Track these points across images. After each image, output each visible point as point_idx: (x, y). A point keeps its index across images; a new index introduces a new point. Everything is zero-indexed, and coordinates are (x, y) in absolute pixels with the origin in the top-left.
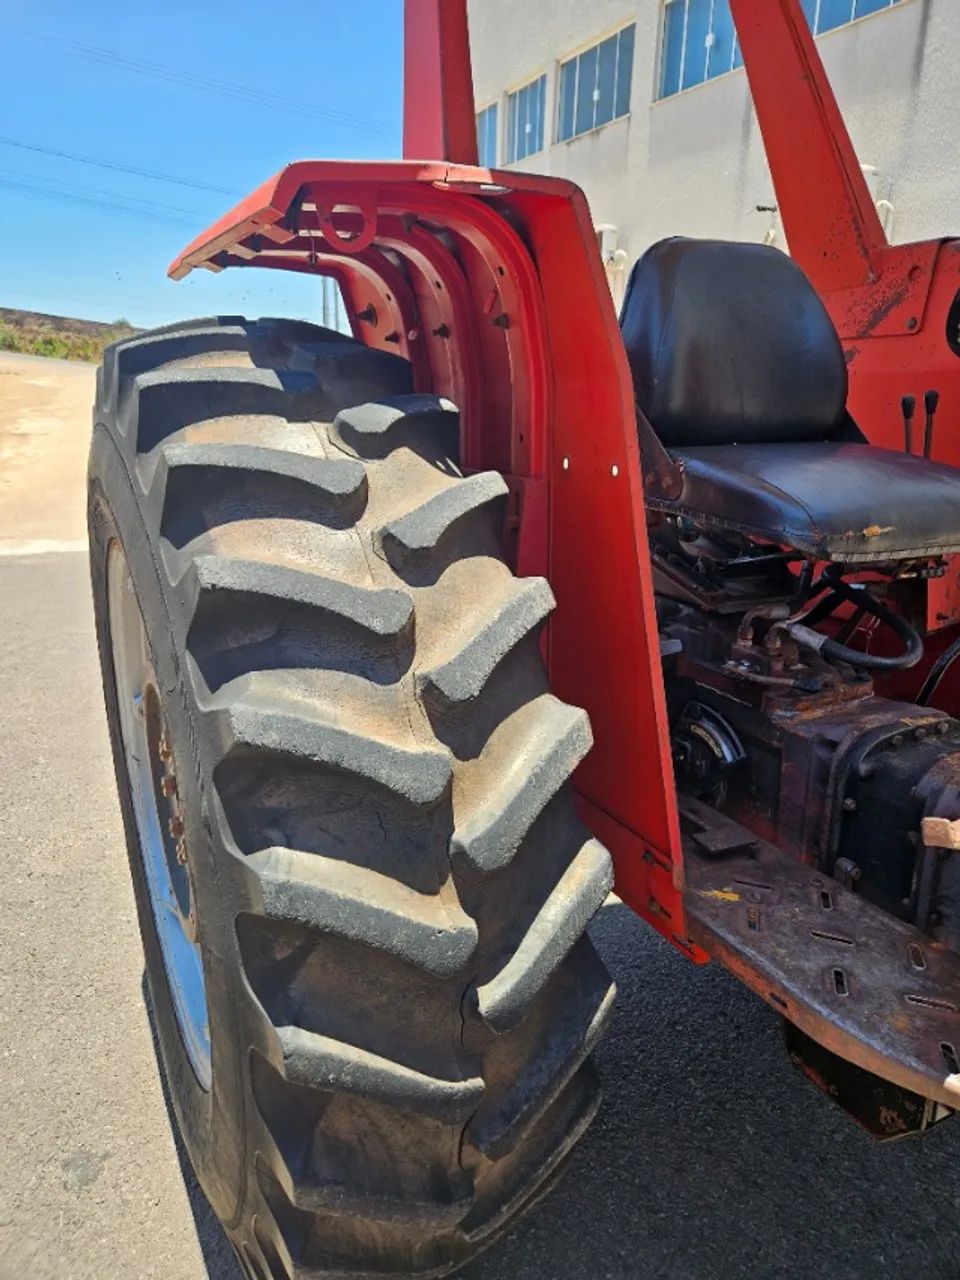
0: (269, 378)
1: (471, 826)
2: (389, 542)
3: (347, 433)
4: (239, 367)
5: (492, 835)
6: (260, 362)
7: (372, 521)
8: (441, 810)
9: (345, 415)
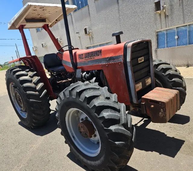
0: (21, 69)
1: (37, 88)
2: (30, 76)
3: (26, 71)
4: (18, 69)
5: (39, 89)
6: (20, 68)
7: (29, 75)
8: (35, 88)
9: (26, 70)
